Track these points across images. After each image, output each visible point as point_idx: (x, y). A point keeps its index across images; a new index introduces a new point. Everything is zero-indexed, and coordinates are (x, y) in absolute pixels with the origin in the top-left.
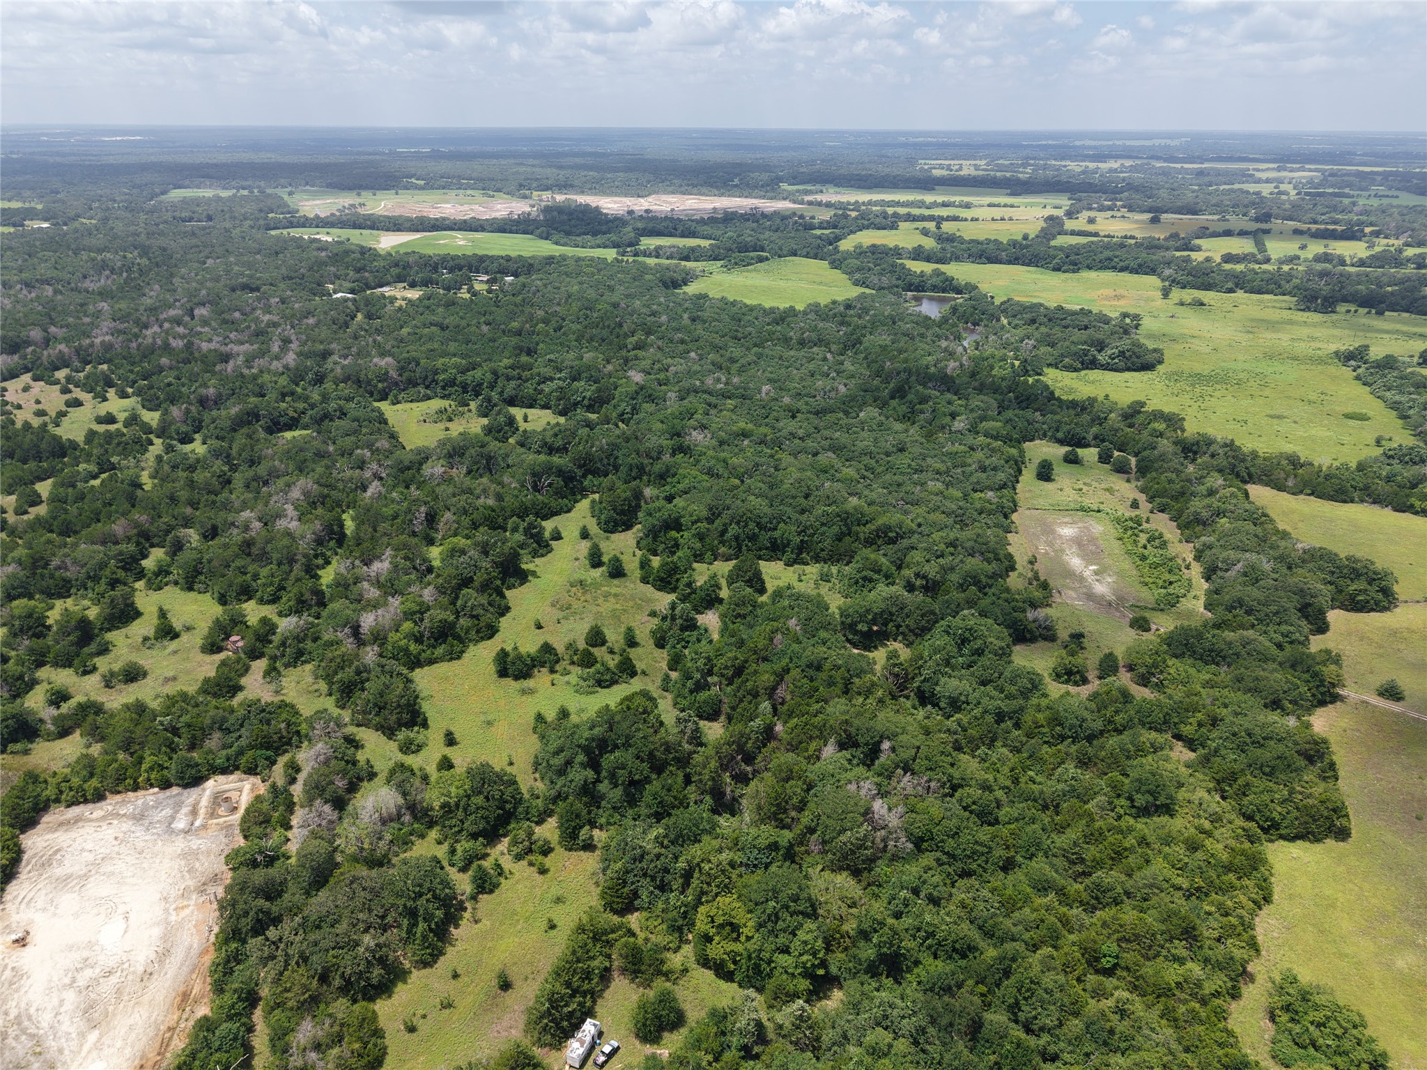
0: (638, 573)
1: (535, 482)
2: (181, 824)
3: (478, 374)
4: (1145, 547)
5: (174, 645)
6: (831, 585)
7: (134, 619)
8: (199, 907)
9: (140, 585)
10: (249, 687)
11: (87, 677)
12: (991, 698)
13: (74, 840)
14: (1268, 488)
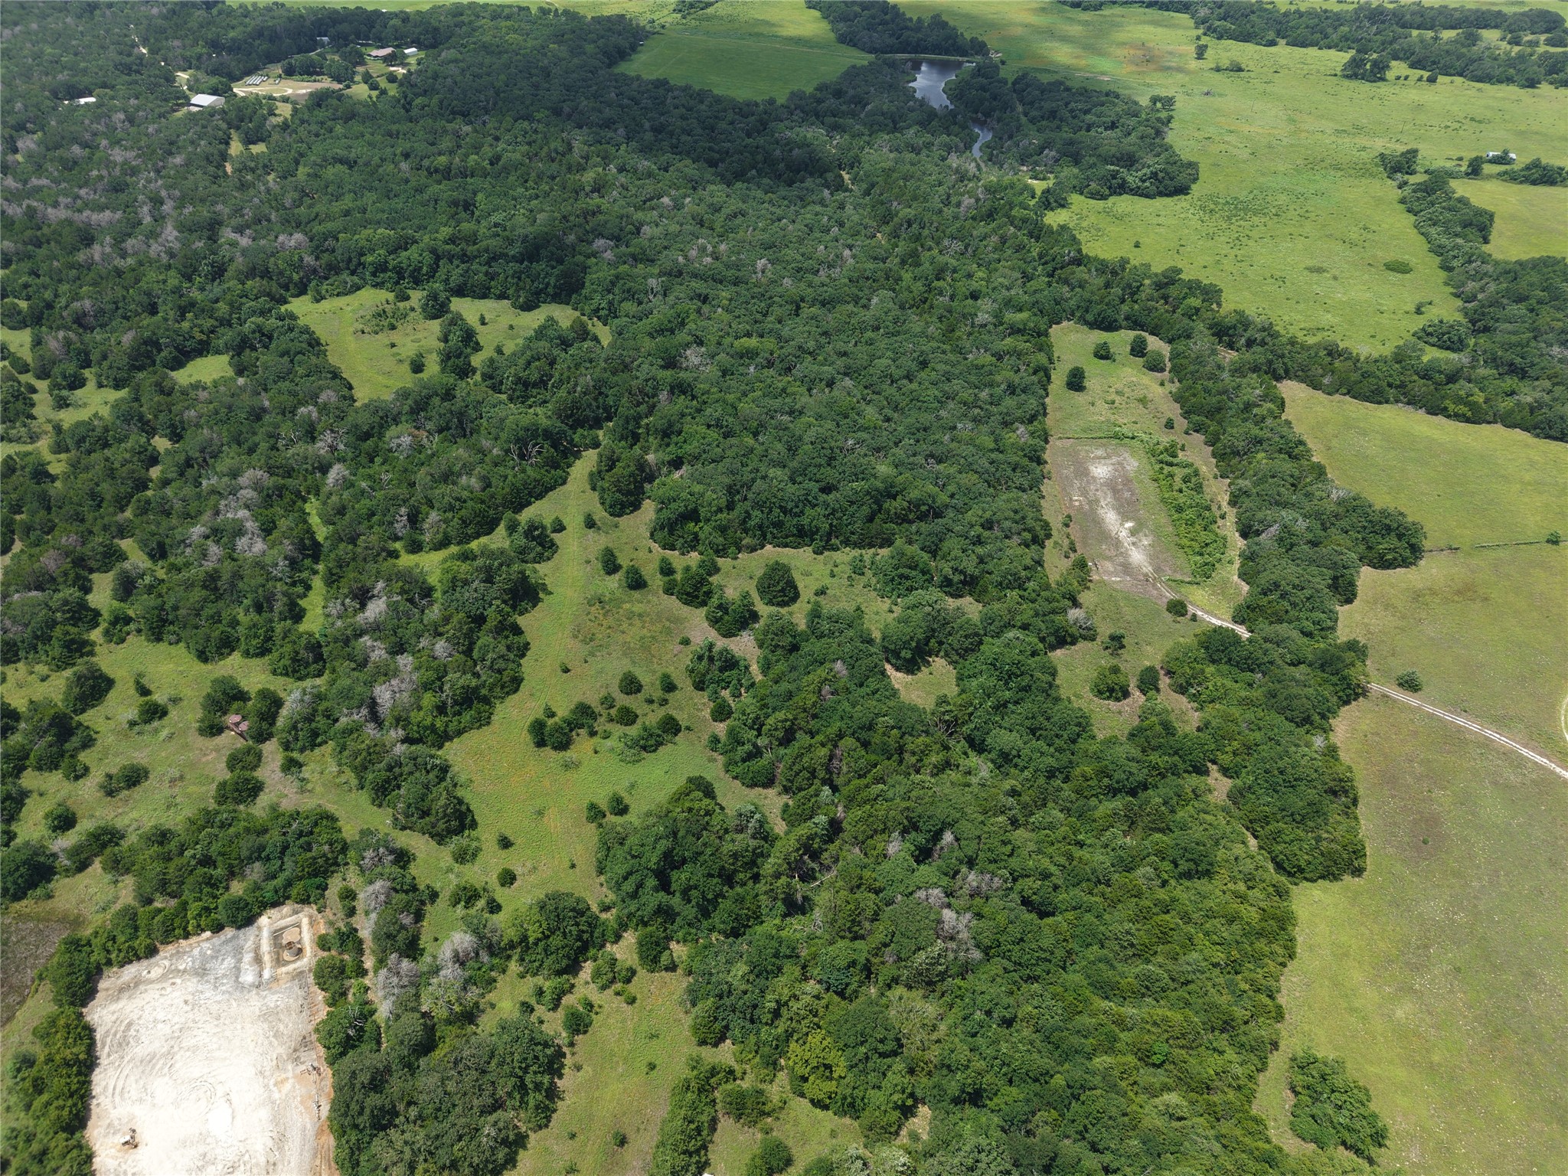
0: (657, 581)
1: (520, 448)
2: (248, 977)
3: (412, 254)
4: (1181, 491)
5: (164, 728)
6: (864, 580)
7: (107, 691)
8: (300, 1078)
9: (96, 635)
10: (268, 782)
11: (81, 781)
12: (1042, 754)
13: (142, 1009)
14: (1303, 385)
